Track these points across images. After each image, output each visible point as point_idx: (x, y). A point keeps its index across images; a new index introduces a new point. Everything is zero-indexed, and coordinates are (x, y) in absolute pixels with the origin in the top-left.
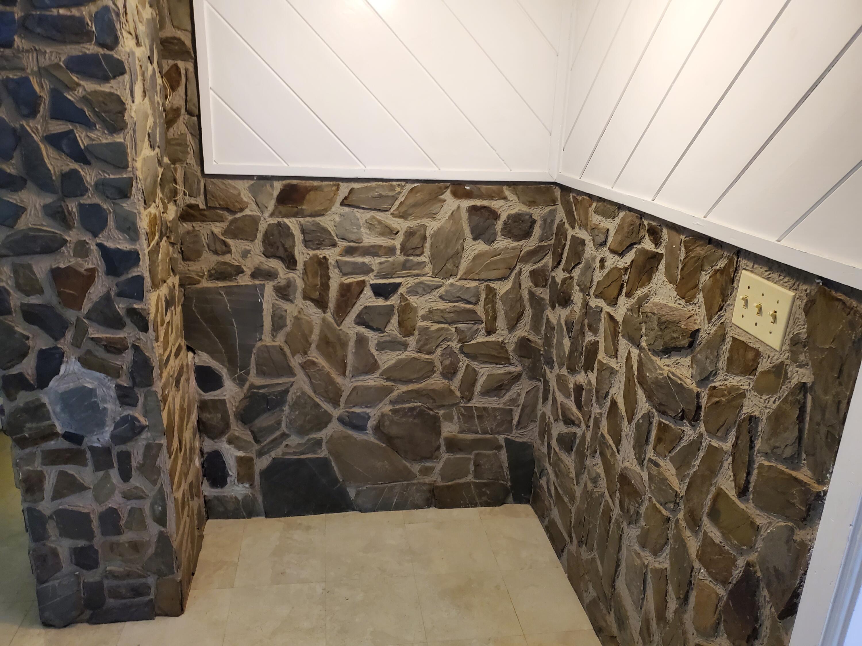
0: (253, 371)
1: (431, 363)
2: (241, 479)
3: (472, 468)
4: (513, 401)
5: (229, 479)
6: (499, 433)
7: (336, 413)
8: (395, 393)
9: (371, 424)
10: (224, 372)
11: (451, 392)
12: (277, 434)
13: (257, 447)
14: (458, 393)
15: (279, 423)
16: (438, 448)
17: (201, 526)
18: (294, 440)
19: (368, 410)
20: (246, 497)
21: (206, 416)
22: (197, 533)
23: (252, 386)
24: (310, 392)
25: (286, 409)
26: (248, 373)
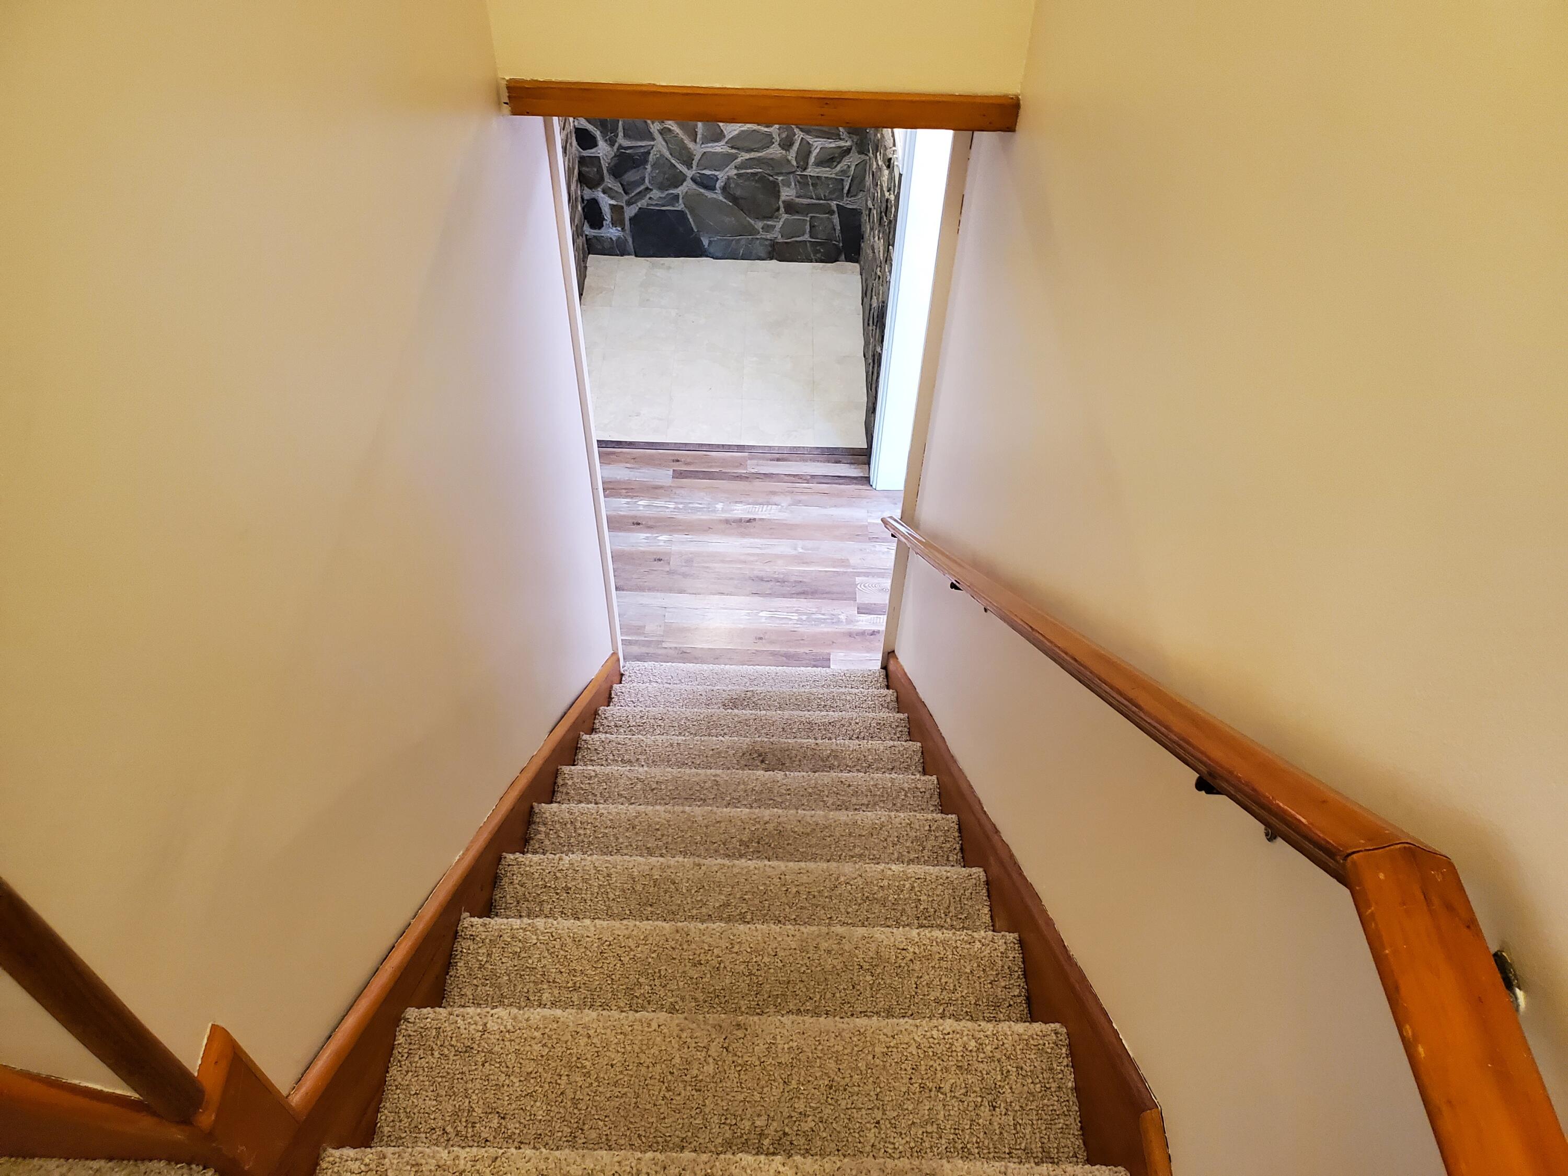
0: (621, 134)
1: (770, 135)
2: (614, 224)
3: (808, 227)
4: (843, 172)
5: (604, 223)
6: (831, 200)
7: (689, 173)
8: (739, 160)
9: (719, 184)
10: (598, 134)
11: (789, 161)
12: (642, 187)
13: (626, 198)
14: (795, 163)
15: (643, 179)
16: (778, 209)
17: (584, 259)
18: (656, 194)
19: (717, 173)
20: (619, 238)
21: (584, 169)
22: (582, 265)
23: (621, 147)
24: (667, 154)
25: (649, 167)
26: (617, 136)
